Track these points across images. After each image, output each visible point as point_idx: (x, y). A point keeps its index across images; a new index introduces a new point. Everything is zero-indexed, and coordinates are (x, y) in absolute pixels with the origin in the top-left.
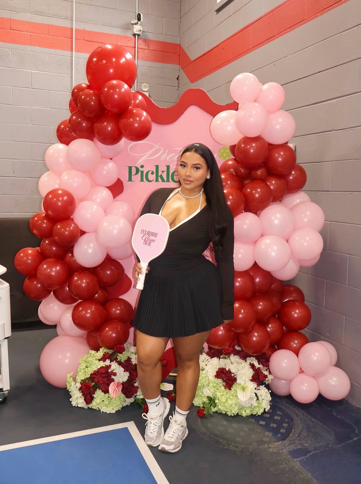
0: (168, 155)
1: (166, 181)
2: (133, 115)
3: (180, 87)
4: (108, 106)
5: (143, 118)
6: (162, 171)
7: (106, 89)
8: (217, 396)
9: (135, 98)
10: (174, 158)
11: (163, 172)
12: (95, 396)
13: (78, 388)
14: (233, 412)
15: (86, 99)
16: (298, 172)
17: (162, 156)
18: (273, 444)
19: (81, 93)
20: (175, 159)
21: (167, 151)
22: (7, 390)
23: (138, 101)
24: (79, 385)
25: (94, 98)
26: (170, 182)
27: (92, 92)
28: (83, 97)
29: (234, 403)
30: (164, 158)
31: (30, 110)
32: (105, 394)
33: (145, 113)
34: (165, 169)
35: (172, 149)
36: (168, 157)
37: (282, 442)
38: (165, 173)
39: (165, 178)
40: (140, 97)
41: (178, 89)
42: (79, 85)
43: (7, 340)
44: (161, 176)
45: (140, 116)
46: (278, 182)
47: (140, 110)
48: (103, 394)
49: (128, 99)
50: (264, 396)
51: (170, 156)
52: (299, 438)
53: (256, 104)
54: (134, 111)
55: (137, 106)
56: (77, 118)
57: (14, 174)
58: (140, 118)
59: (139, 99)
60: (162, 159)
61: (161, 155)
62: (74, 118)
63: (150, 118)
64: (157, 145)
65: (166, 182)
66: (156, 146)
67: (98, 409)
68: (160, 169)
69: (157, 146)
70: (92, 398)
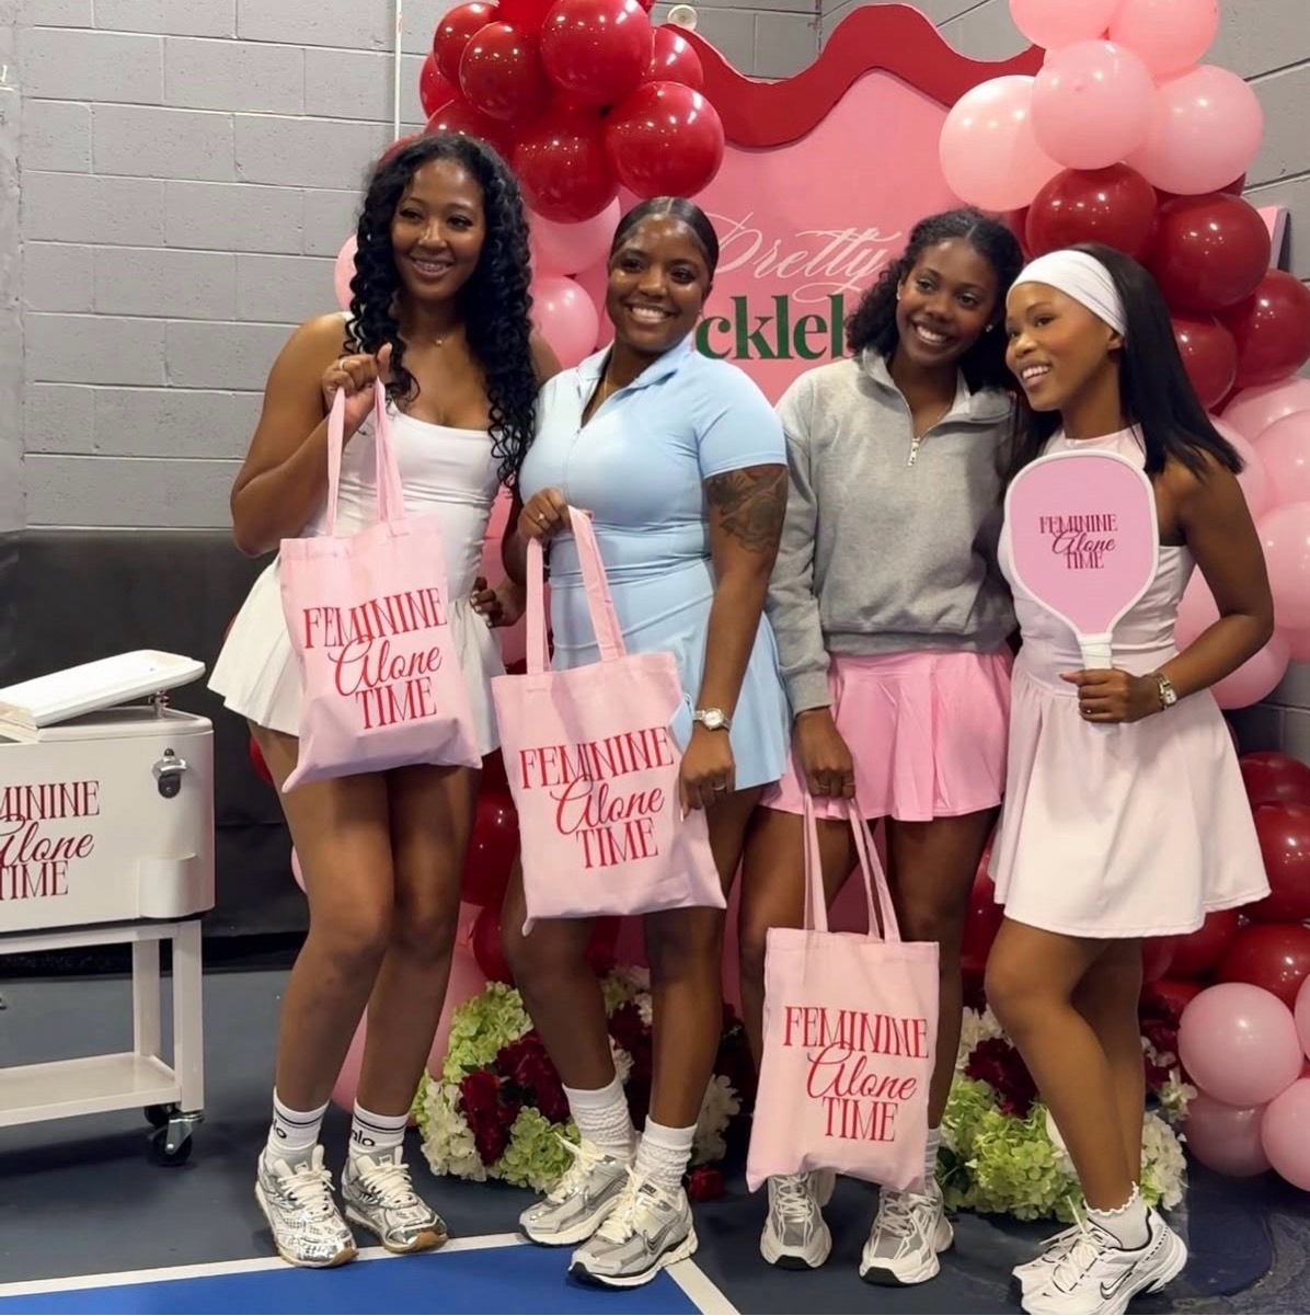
0: (779, 260)
1: (776, 353)
2: (657, 109)
3: (824, 13)
4: (565, 78)
5: (693, 116)
6: (760, 319)
7: (561, 19)
8: (974, 1147)
9: (664, 46)
10: (804, 270)
11: (764, 320)
12: (515, 1129)
13: (452, 1103)
14: (1035, 1199)
15: (490, 55)
16: (1283, 302)
17: (759, 264)
18: (1188, 1300)
19: (467, 36)
20: (807, 271)
21: (778, 242)
22: (194, 1113)
23: (672, 58)
24: (453, 1093)
25: (516, 51)
26: (792, 358)
27: (508, 29)
28: (478, 50)
29: (1037, 1166)
30: (766, 270)
31: (232, 125)
32: (552, 1123)
33: (698, 100)
34: (771, 310)
35: (797, 235)
36: (782, 266)
37: (1222, 1300)
38: (773, 324)
39: (773, 343)
40: (680, 44)
41: (815, 25)
42: (460, 7)
43: (198, 923)
44: (758, 337)
45: (682, 109)
46: (1204, 338)
47: (681, 89)
48: (542, 1122)
49: (637, 52)
50: (1157, 1148)
51: (790, 260)
52: (1289, 1291)
53: (1109, 47)
54: (660, 94)
55: (670, 75)
56: (453, 128)
57: (168, 374)
58: (682, 117)
59: (675, 52)
60: (760, 274)
61: (753, 258)
62: (443, 127)
63: (716, 114)
64: (739, 222)
65: (778, 357)
66: (734, 226)
67: (523, 1185)
68: (752, 313)
69: (739, 226)
70: (504, 1140)
